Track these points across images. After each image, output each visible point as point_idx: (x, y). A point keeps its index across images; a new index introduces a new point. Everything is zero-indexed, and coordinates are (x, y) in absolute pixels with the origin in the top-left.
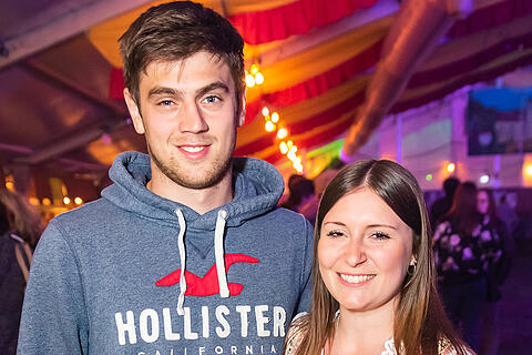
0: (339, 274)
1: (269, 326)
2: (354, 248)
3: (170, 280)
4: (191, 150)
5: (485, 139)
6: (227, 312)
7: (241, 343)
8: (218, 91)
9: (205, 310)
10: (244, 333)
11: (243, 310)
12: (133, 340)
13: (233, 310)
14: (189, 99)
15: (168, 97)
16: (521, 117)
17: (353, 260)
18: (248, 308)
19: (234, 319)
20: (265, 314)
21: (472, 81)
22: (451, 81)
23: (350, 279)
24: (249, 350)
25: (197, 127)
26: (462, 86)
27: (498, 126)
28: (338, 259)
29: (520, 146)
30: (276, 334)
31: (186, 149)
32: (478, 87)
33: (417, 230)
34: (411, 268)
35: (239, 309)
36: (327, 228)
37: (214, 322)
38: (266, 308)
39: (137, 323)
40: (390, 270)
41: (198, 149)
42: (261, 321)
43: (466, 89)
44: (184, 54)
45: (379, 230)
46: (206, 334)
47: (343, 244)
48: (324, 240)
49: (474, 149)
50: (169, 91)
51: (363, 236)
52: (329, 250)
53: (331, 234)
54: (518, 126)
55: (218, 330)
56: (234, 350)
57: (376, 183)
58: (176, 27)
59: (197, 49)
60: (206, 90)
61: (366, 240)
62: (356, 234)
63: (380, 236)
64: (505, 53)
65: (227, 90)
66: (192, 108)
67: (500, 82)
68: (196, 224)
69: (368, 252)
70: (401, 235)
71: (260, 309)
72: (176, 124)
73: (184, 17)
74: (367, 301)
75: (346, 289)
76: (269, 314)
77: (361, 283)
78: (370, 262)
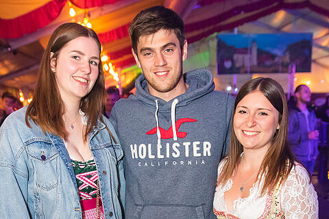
0: (243, 131)
1: (201, 151)
2: (251, 118)
3: (153, 132)
4: (160, 74)
5: (228, 65)
6: (178, 145)
7: (186, 159)
8: (171, 46)
9: (168, 145)
10: (187, 155)
11: (187, 144)
12: (137, 157)
13: (181, 145)
14: (158, 51)
15: (149, 51)
16: (249, 52)
17: (250, 124)
18: (189, 143)
19: (182, 149)
20: (198, 146)
21: (219, 30)
22: (206, 29)
23: (248, 133)
24: (190, 163)
25: (161, 64)
26: (212, 33)
27: (236, 57)
28: (243, 124)
29: (249, 69)
30: (205, 155)
31: (158, 74)
32: (222, 33)
33: (281, 112)
34: (277, 130)
35: (184, 144)
36: (238, 109)
37: (172, 151)
38: (198, 143)
39: (138, 150)
40: (267, 130)
41: (163, 73)
42: (196, 149)
43: (215, 34)
44: (154, 32)
45: (263, 111)
46: (168, 156)
47: (245, 117)
48: (237, 115)
49: (222, 71)
50: (149, 49)
51: (255, 114)
52: (239, 120)
53: (240, 112)
54: (247, 57)
55: (173, 154)
56: (182, 162)
57: (263, 89)
58: (150, 21)
59: (159, 29)
60: (165, 46)
61: (257, 115)
62: (252, 112)
63: (263, 114)
64: (235, 14)
65: (175, 45)
66: (159, 56)
67: (236, 30)
68: (164, 107)
69: (257, 121)
70: (273, 114)
71: (195, 144)
72: (153, 63)
73: (154, 15)
74: (255, 144)
75: (246, 138)
76: (201, 146)
77: (253, 136)
78: (258, 126)
